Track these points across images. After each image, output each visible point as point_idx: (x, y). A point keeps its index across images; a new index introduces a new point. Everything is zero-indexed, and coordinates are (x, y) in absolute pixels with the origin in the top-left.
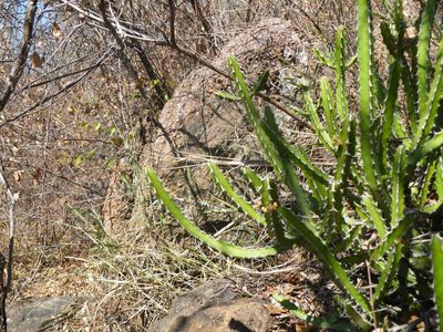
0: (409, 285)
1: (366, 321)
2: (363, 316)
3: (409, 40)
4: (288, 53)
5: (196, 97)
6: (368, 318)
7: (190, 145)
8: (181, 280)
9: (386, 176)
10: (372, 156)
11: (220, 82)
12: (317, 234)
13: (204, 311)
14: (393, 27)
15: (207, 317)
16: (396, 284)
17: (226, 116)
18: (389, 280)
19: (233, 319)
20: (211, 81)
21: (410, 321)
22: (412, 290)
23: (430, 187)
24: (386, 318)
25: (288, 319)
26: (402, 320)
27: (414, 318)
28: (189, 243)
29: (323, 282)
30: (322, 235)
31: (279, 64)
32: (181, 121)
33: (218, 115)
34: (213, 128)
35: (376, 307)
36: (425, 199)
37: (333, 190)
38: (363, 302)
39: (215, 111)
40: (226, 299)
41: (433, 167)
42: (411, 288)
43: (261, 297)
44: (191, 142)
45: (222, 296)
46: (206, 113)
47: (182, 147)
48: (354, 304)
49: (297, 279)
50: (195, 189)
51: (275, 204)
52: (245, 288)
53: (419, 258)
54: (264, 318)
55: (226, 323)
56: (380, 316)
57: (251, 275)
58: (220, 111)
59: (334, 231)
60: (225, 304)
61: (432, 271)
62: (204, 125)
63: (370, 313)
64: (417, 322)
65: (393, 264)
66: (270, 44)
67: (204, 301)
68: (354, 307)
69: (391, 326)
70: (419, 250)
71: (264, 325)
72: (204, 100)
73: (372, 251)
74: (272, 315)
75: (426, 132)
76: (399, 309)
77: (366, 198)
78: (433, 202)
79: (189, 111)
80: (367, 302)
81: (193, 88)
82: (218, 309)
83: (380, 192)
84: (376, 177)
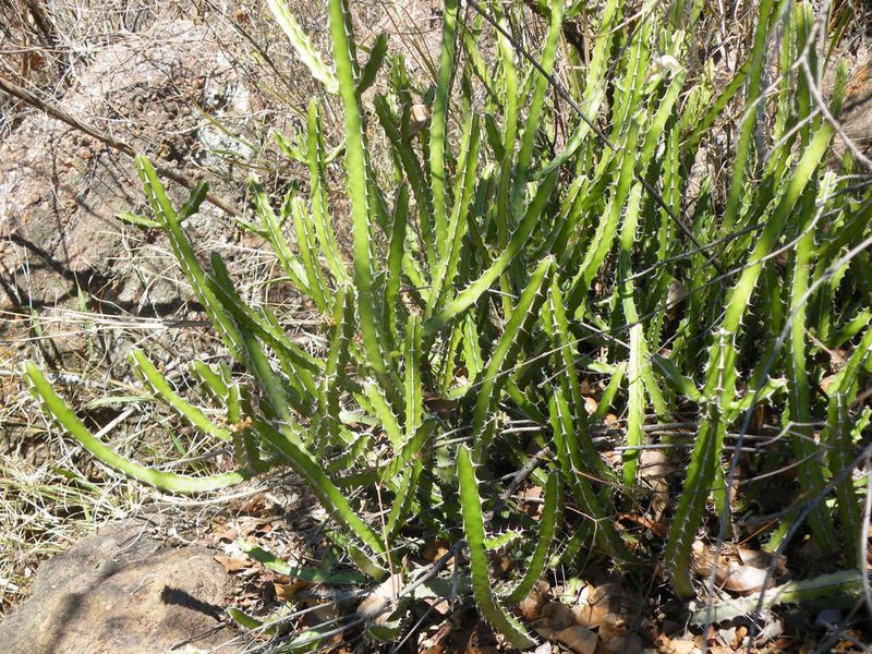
0: (434, 506)
1: (378, 566)
2: (373, 559)
3: (418, 124)
4: (213, 90)
5: (40, 173)
6: (380, 561)
7: (34, 268)
8: (40, 527)
9: (395, 353)
10: (375, 325)
11: (85, 144)
12: (302, 447)
13: (111, 580)
14: (392, 99)
15: (118, 590)
16: (416, 507)
17: (102, 210)
18: (407, 504)
19: (167, 588)
20: (67, 142)
21: (437, 558)
22: (438, 513)
23: (457, 360)
24: (404, 559)
25: (257, 575)
26: (427, 556)
27: (442, 552)
28: (44, 454)
29: (304, 507)
30: (311, 448)
31: (197, 112)
32: (13, 221)
33: (87, 209)
34: (78, 232)
35: (391, 542)
36: (451, 377)
37: (326, 389)
38: (373, 539)
39: (80, 202)
40: (142, 555)
41: (459, 331)
42: (436, 510)
43: (204, 543)
44: (37, 261)
45: (134, 550)
46: (61, 204)
47: (20, 272)
48: (361, 544)
49: (262, 506)
50: (51, 352)
51: (249, 419)
52: (173, 531)
53: (445, 468)
54: (218, 579)
55: (156, 596)
56: (397, 557)
57: (183, 509)
58: (90, 200)
59: (329, 443)
60: (146, 563)
61: (459, 493)
62: (60, 227)
63: (383, 555)
64: (447, 558)
65: (411, 480)
66: (177, 73)
67: (102, 563)
68: (361, 549)
69: (412, 568)
70: (445, 456)
71: (220, 591)
72: (55, 180)
73: (383, 468)
74: (230, 572)
75: (447, 283)
76: (422, 542)
77: (370, 385)
78: (462, 380)
79: (27, 201)
80: (378, 538)
81: (32, 154)
82: (135, 573)
83: (388, 376)
84: (382, 356)
